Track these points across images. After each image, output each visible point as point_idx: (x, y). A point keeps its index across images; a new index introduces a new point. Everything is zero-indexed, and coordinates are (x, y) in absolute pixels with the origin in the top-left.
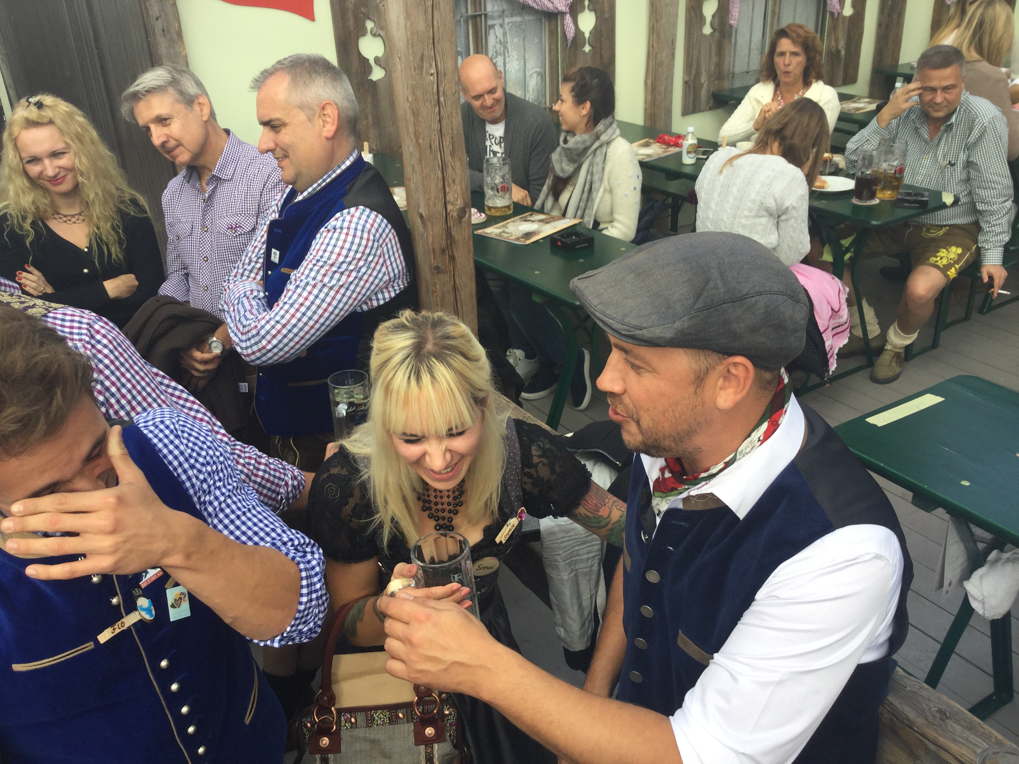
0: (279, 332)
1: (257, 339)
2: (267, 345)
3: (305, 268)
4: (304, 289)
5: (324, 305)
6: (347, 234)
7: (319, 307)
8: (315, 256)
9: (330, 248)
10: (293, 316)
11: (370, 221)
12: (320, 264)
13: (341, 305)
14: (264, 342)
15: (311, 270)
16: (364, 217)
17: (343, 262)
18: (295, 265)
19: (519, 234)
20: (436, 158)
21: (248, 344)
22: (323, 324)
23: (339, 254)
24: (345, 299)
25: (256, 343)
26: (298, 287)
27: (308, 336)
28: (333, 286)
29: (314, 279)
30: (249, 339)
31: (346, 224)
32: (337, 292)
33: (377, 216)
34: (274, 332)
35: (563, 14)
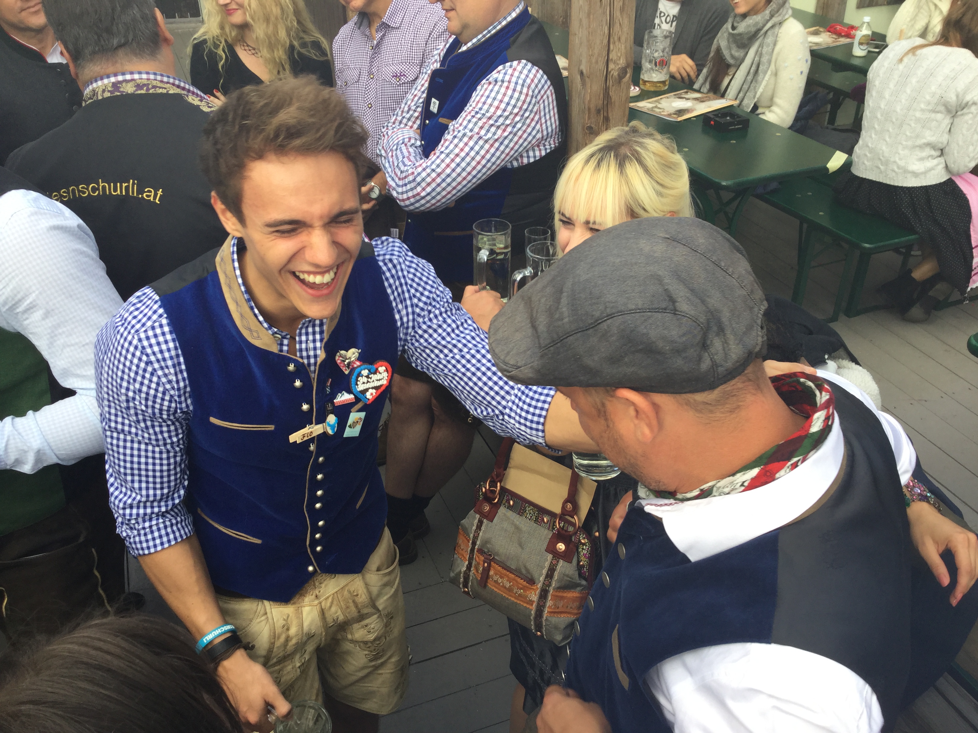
0: (434, 180)
1: (413, 185)
2: (421, 191)
3: (464, 119)
4: (461, 140)
5: (478, 158)
6: (507, 88)
7: (473, 159)
8: (474, 108)
9: (489, 101)
10: (448, 166)
11: (531, 76)
12: (479, 116)
13: (493, 159)
14: (419, 189)
15: (469, 121)
16: (525, 72)
17: (500, 116)
18: (454, 116)
20: (604, 13)
21: (404, 189)
22: (474, 177)
23: (498, 108)
24: (498, 154)
25: (412, 189)
26: (455, 137)
27: (459, 187)
28: (489, 139)
29: (471, 130)
30: (406, 185)
31: (507, 78)
32: (492, 146)
34: (429, 180)
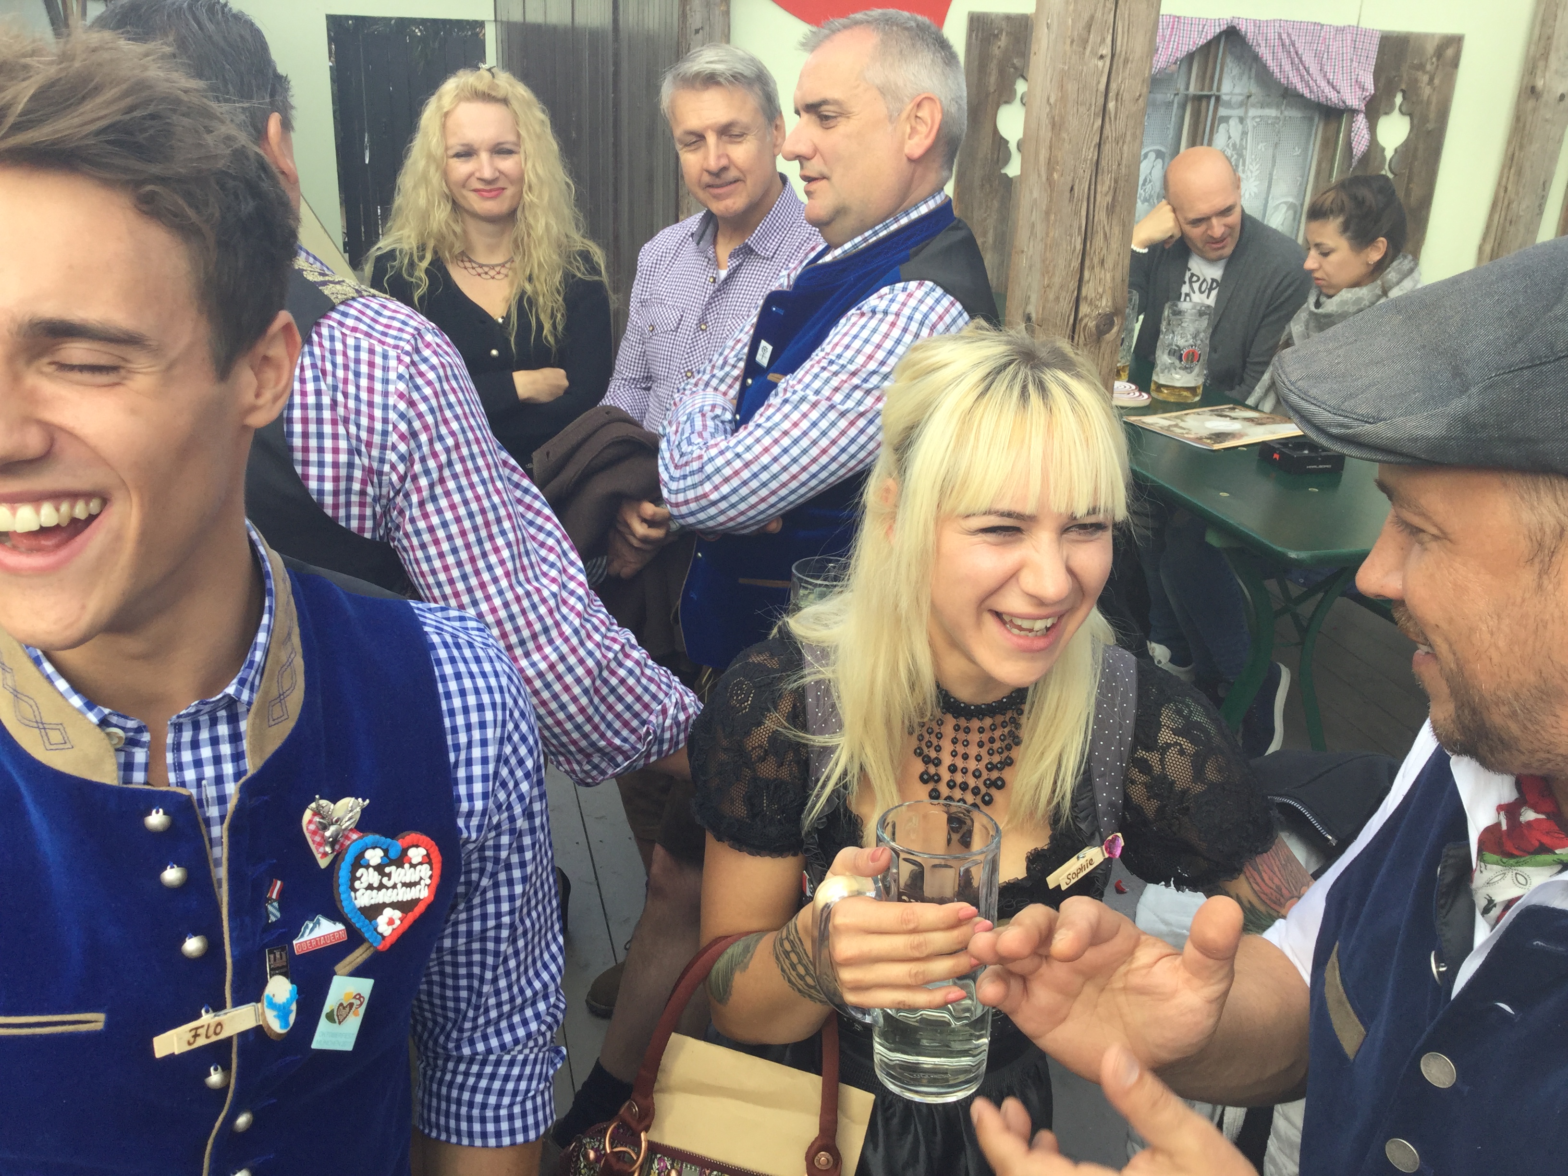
0: (736, 473)
1: (697, 478)
2: (711, 492)
3: (807, 372)
4: (796, 407)
5: (824, 443)
6: (893, 324)
7: (814, 443)
8: (828, 354)
9: (857, 344)
10: (766, 450)
11: (940, 309)
12: (834, 368)
13: (853, 449)
14: (708, 487)
15: (816, 376)
16: (930, 301)
17: (874, 372)
18: (791, 367)
19: (1205, 433)
20: (1077, 212)
21: (682, 484)
22: (814, 476)
23: (870, 357)
24: (862, 439)
25: (694, 486)
26: (786, 401)
27: (783, 492)
28: (847, 411)
29: (817, 392)
30: (685, 477)
31: (895, 307)
32: (852, 423)
33: (952, 304)
34: (727, 472)
35: (1353, 112)
